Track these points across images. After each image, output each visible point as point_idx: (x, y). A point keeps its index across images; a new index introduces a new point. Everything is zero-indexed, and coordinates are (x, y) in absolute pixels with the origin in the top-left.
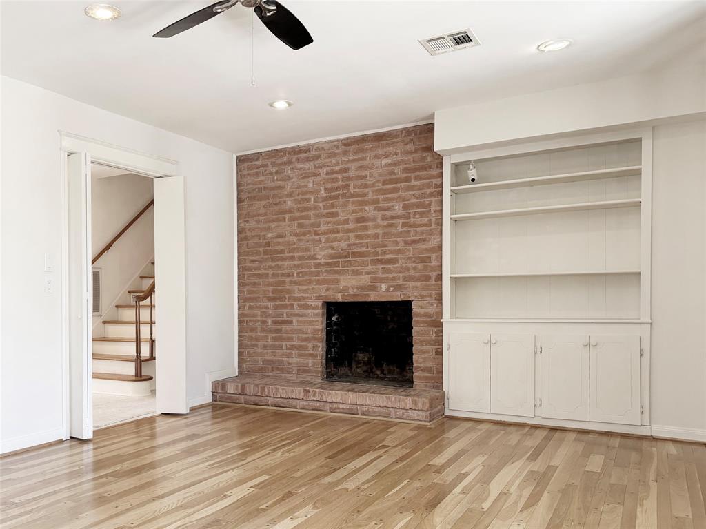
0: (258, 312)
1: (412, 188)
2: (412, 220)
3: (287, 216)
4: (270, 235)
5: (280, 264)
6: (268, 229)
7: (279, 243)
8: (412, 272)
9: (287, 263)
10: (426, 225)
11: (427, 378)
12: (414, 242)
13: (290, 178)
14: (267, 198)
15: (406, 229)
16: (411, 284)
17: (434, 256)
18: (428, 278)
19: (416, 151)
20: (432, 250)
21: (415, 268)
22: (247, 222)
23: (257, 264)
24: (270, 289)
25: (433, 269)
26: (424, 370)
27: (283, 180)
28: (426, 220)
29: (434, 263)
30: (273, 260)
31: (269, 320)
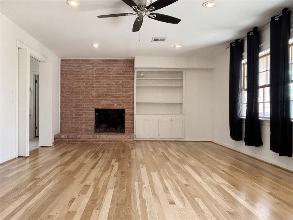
0: (69, 112)
1: (125, 77)
2: (125, 86)
3: (81, 81)
4: (74, 86)
5: (78, 96)
6: (74, 84)
7: (78, 89)
8: (125, 101)
9: (81, 96)
10: (129, 88)
11: (129, 130)
12: (125, 92)
13: (82, 69)
14: (73, 74)
15: (123, 88)
16: (124, 104)
17: (131, 97)
18: (130, 102)
19: (126, 66)
20: (131, 95)
21: (126, 100)
22: (65, 81)
23: (69, 96)
24: (74, 104)
25: (131, 100)
26: (128, 128)
27: (80, 69)
28: (129, 86)
29: (132, 98)
30: (76, 95)
31: (74, 114)
